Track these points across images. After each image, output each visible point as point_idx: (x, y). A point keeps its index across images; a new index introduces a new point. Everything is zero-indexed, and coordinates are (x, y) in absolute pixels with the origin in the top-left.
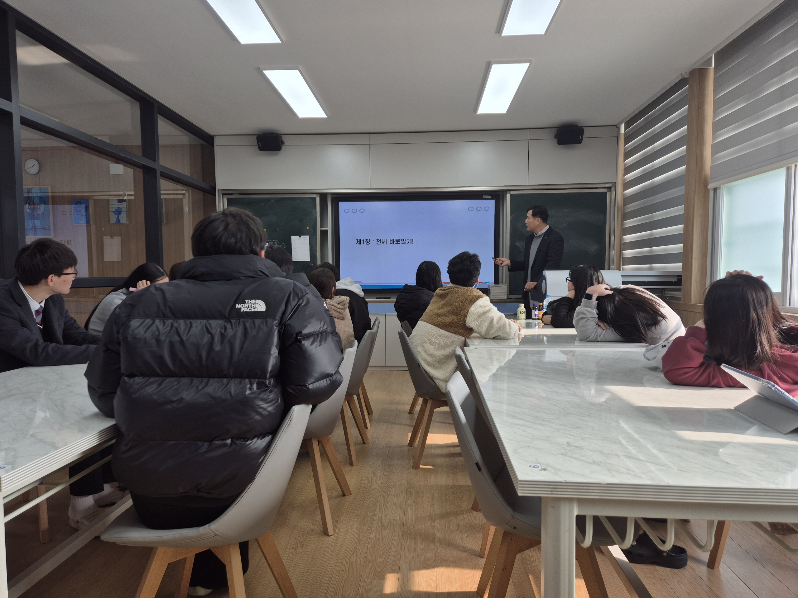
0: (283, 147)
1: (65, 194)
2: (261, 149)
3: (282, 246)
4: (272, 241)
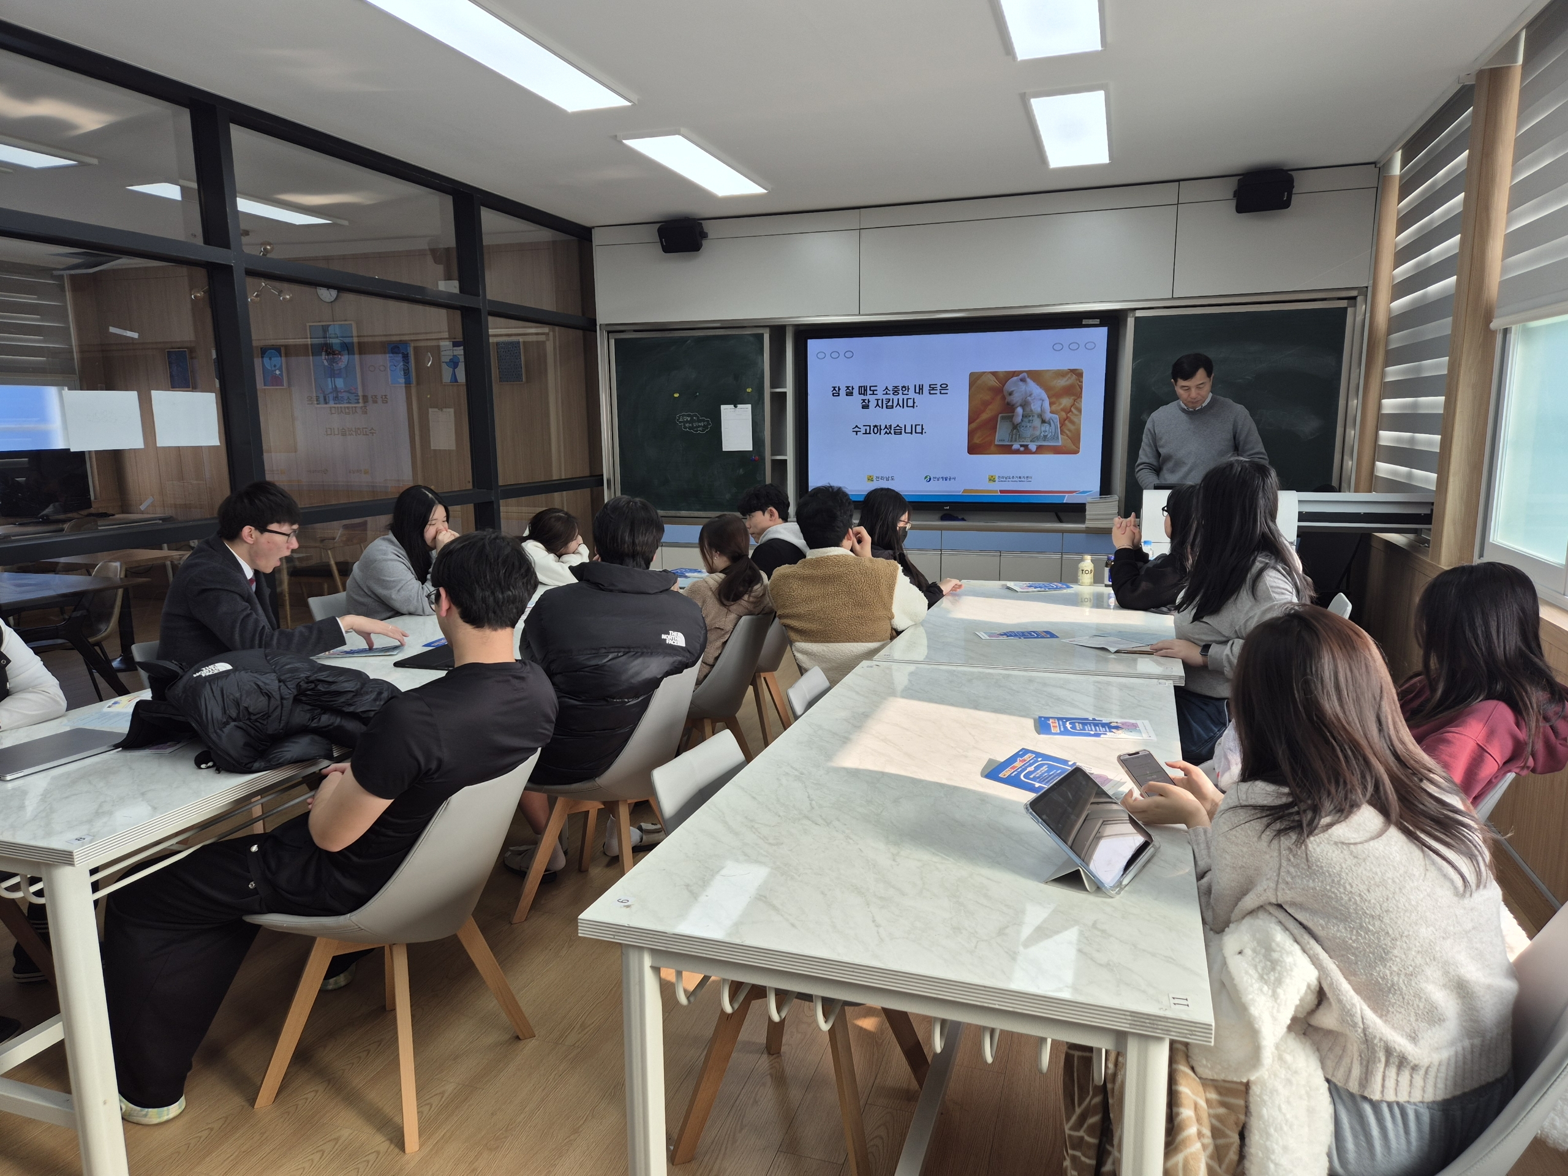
0: (705, 243)
1: (377, 339)
2: (666, 250)
3: (706, 423)
4: (688, 416)
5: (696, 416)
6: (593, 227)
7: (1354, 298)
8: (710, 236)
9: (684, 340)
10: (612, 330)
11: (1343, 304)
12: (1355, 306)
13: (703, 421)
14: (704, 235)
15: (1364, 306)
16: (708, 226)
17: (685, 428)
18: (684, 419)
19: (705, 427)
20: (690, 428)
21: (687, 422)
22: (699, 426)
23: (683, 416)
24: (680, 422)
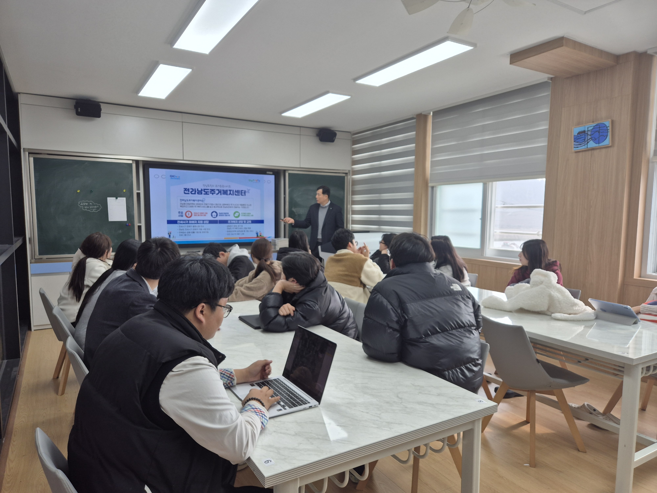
0: (102, 114)
3: (98, 207)
4: (87, 202)
5: (91, 202)
6: (20, 93)
7: (346, 174)
8: (104, 112)
10: (32, 152)
13: (97, 205)
14: (101, 111)
15: (348, 176)
17: (85, 209)
18: (83, 204)
19: (98, 209)
20: (87, 209)
21: (86, 205)
22: (94, 208)
23: (83, 202)
24: (81, 206)
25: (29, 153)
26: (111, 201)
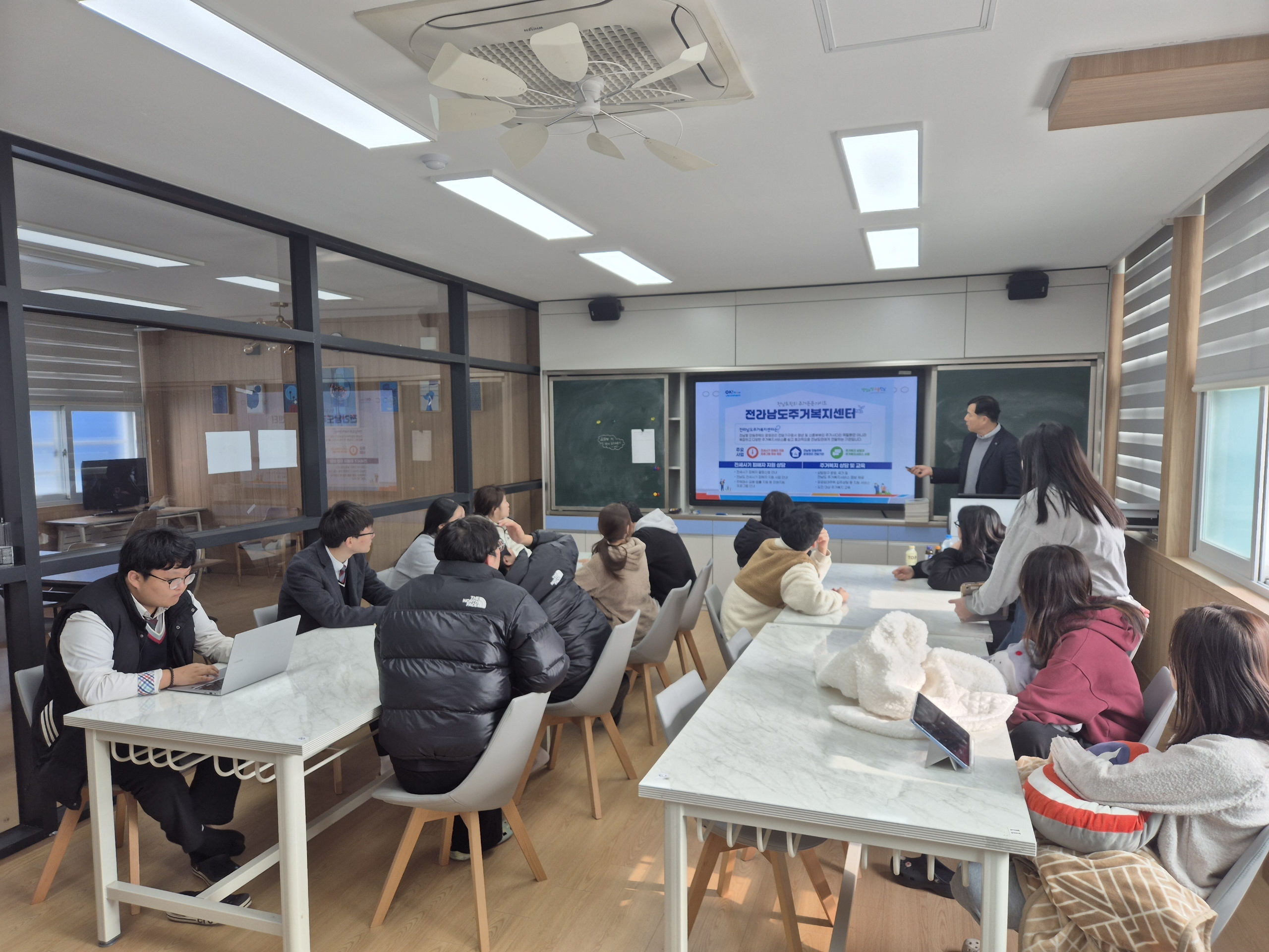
0: (622, 314)
1: (372, 380)
2: (594, 318)
3: (620, 443)
4: (607, 437)
5: (612, 437)
6: (540, 302)
7: (1095, 360)
8: (625, 309)
9: (604, 383)
10: (551, 375)
11: (1088, 364)
12: (1096, 365)
13: (618, 441)
14: (621, 309)
15: (1103, 366)
16: (625, 303)
17: (605, 446)
18: (603, 440)
19: (620, 445)
20: (608, 446)
21: (606, 441)
22: (615, 445)
23: (603, 437)
24: (601, 442)
25: (549, 376)
26: (636, 434)
